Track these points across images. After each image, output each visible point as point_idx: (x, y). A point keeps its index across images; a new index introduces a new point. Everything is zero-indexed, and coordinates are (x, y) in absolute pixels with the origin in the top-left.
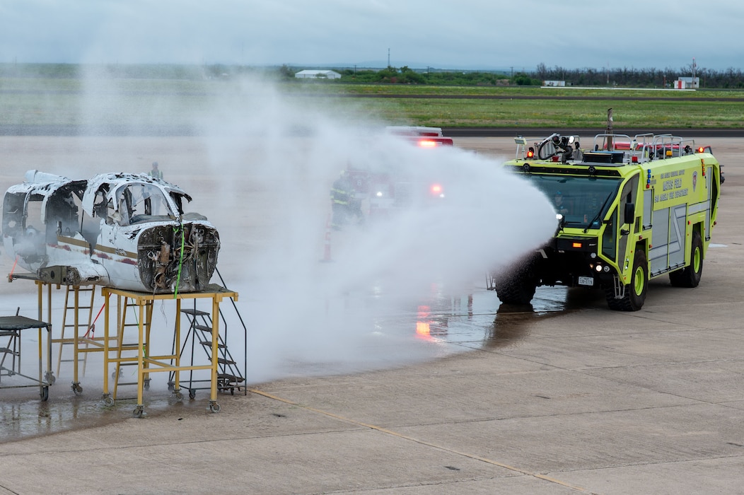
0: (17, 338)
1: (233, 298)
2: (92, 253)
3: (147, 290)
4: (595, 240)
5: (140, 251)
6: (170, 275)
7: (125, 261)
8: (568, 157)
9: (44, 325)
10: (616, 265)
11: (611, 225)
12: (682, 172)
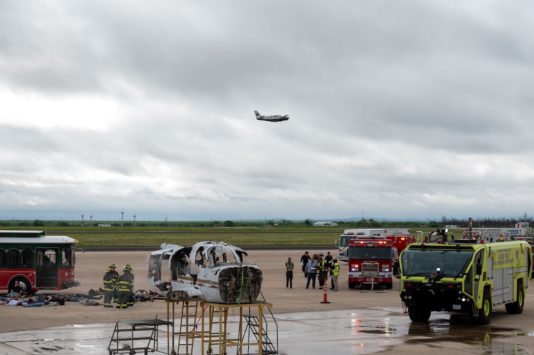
0: (156, 331)
1: (269, 307)
2: (195, 284)
3: (224, 302)
4: (460, 284)
5: (219, 281)
6: (236, 293)
7: (212, 287)
8: (445, 240)
9: (171, 323)
10: (473, 297)
11: (469, 276)
12: (509, 250)
